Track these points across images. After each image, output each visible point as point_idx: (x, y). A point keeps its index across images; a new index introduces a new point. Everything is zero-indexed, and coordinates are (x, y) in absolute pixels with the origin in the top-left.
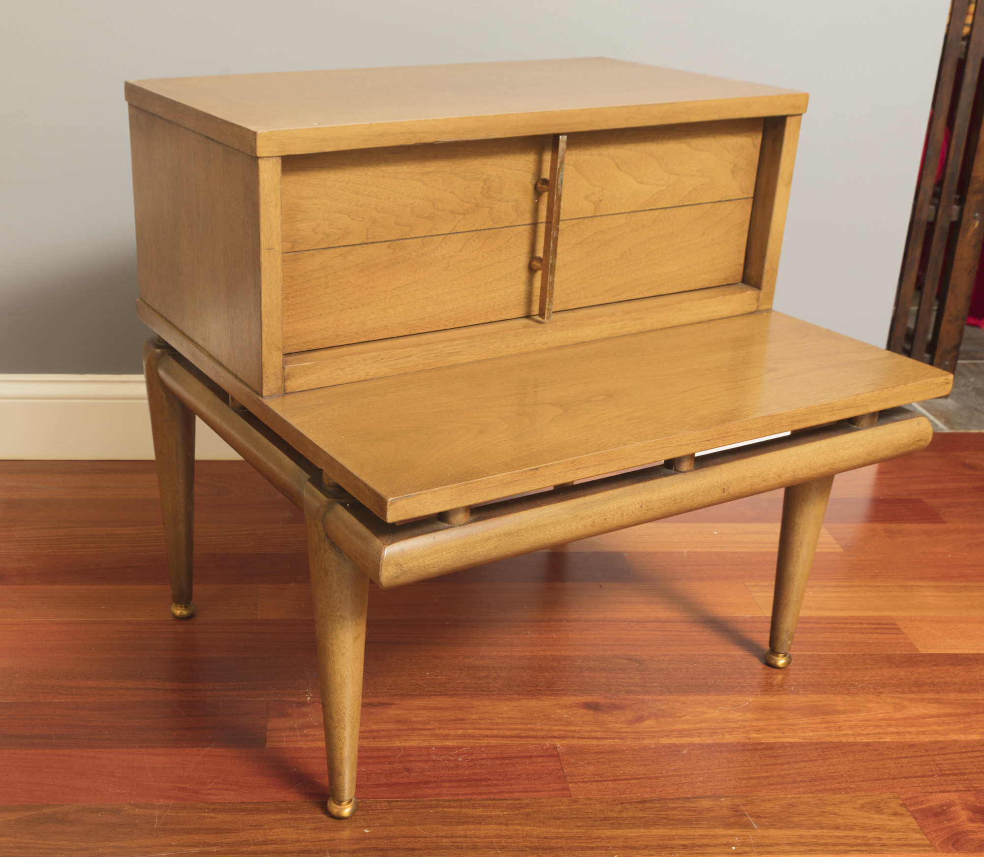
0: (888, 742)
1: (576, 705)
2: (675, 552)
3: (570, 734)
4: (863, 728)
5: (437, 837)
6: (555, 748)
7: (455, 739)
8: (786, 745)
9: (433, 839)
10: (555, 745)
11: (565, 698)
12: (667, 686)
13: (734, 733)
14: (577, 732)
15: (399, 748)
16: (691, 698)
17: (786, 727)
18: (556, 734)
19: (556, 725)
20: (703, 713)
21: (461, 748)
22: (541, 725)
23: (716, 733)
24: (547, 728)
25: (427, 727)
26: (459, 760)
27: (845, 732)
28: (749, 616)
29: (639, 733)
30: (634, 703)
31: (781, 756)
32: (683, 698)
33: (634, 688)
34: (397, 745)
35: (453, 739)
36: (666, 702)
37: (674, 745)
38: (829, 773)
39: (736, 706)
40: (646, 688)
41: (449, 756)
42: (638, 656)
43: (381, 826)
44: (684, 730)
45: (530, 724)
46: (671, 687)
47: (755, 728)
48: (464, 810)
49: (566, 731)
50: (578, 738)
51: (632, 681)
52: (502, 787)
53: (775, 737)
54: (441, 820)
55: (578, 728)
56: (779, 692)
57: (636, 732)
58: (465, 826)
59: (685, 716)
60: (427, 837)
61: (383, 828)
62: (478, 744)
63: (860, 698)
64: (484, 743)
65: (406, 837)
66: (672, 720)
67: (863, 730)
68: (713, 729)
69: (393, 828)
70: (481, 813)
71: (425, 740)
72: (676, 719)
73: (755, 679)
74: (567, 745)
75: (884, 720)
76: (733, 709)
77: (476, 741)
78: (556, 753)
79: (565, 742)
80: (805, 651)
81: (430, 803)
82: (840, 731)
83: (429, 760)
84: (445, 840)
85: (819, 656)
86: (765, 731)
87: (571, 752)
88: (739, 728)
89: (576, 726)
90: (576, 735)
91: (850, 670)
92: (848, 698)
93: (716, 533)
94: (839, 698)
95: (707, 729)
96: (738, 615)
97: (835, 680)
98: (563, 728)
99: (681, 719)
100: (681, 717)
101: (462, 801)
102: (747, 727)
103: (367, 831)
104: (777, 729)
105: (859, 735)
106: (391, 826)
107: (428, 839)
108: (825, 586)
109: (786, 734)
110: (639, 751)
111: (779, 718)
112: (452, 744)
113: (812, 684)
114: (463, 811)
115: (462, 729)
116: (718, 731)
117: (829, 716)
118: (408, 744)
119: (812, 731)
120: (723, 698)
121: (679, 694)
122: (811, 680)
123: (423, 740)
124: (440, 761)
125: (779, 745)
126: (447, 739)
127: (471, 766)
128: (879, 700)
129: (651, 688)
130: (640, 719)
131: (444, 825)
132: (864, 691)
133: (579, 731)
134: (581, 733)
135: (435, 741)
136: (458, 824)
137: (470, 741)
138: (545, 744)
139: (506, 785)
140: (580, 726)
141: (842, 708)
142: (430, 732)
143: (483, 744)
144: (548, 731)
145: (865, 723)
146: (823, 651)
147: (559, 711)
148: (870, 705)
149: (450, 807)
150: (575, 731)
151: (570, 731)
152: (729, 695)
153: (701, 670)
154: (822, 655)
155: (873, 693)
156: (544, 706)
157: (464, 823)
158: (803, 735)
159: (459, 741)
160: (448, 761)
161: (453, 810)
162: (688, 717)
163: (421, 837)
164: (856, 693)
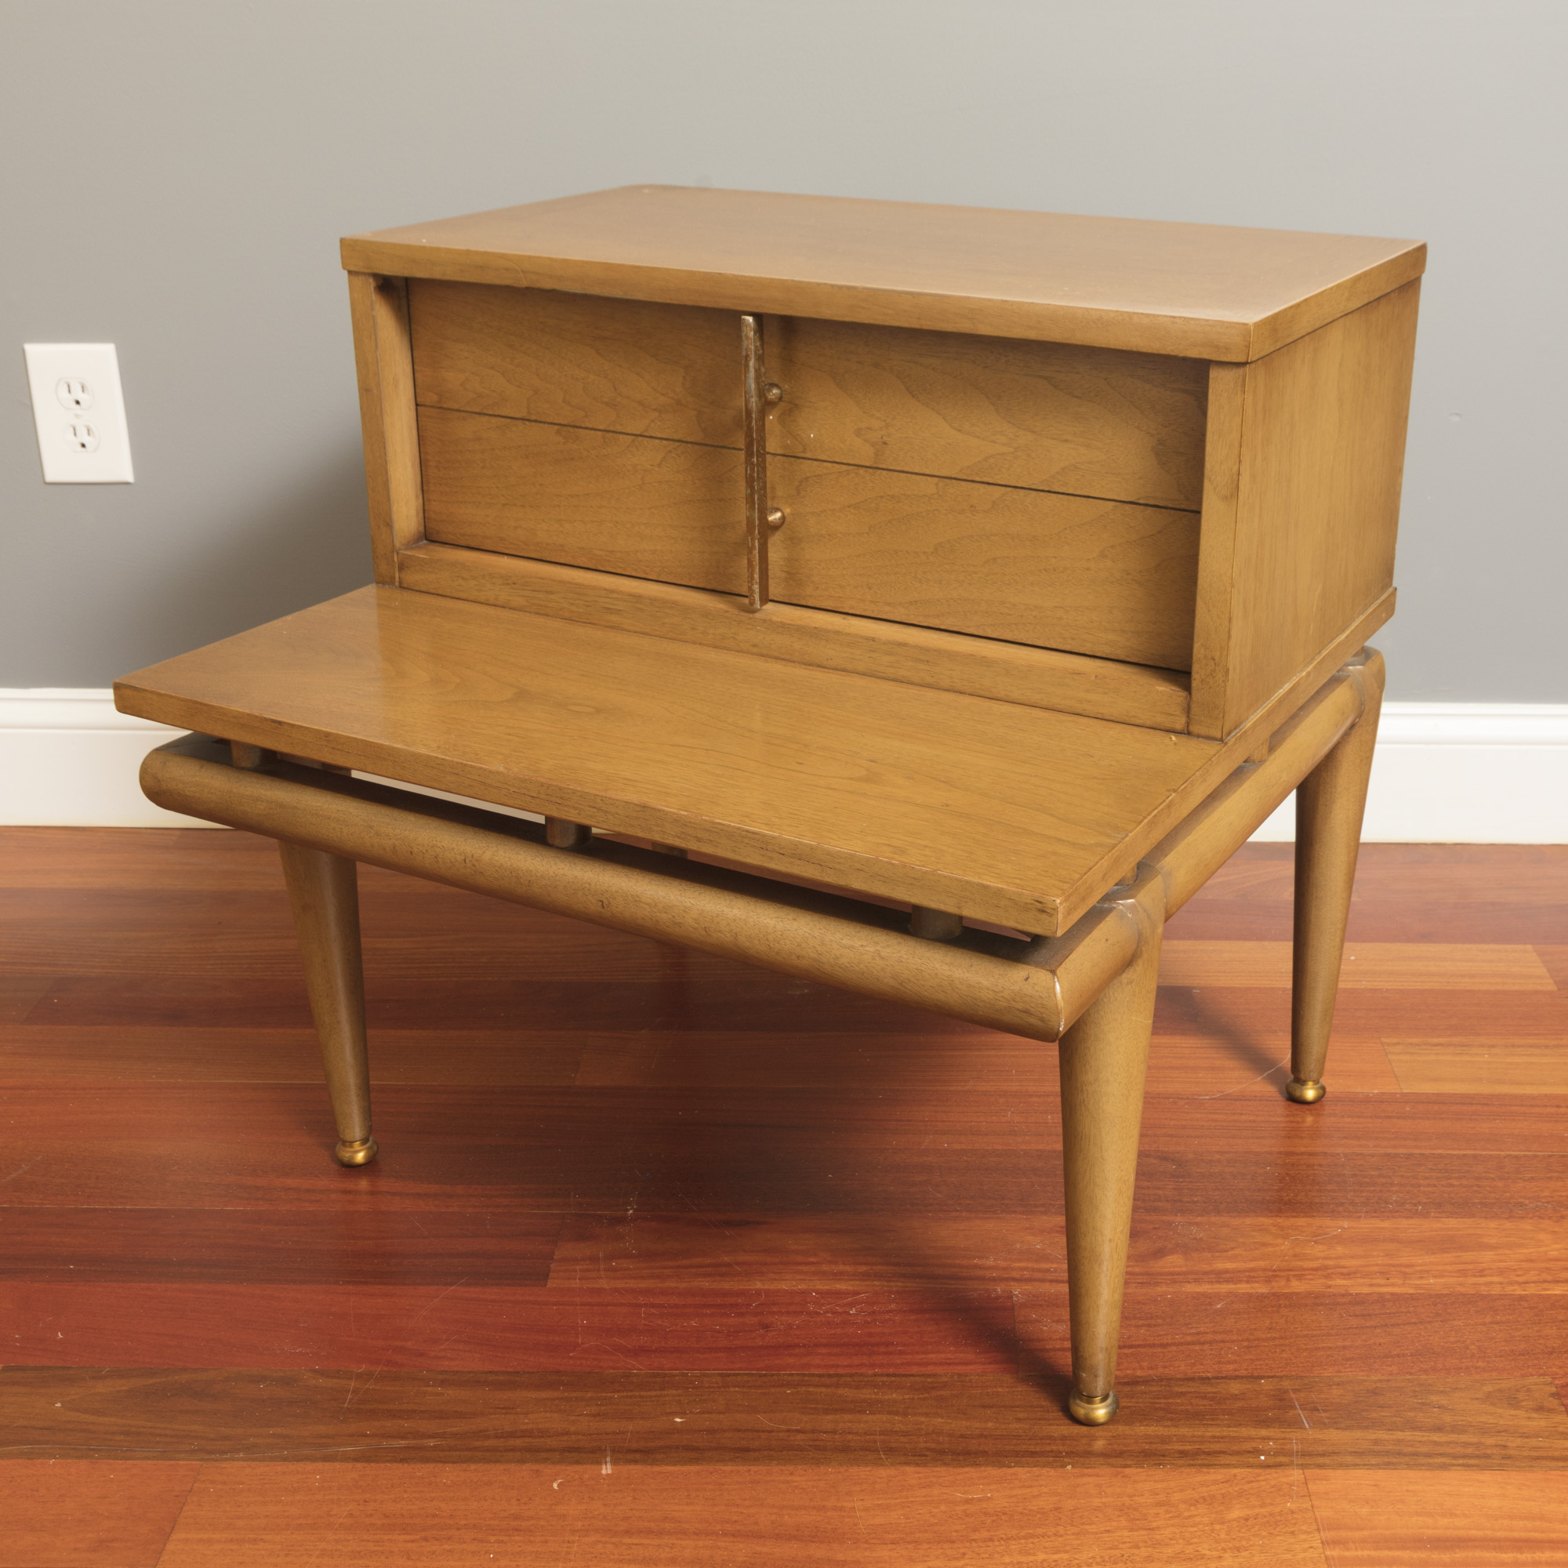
0: (1556, 1295)
1: (1059, 1229)
2: (1279, 988)
3: (1039, 1275)
4: (1520, 1273)
5: (788, 1431)
6: (1010, 1297)
7: (852, 1280)
8: (1387, 1297)
9: (781, 1435)
10: (1011, 1292)
11: (1045, 1218)
12: (1215, 1202)
13: (1308, 1277)
14: (1052, 1272)
15: (758, 1293)
16: (1248, 1221)
17: (1393, 1269)
18: (1015, 1274)
19: (1020, 1261)
20: (1265, 1245)
21: (858, 1293)
22: (995, 1259)
23: (1277, 1276)
24: (1002, 1263)
25: (811, 1259)
26: (851, 1312)
27: (1489, 1279)
28: (1376, 1091)
29: (1153, 1274)
30: (1154, 1228)
31: (1375, 1315)
32: (1236, 1221)
33: (1160, 1204)
34: (756, 1287)
35: (848, 1280)
36: (1207, 1226)
37: (1205, 1295)
38: (1446, 1343)
39: (1319, 1235)
40: (1180, 1204)
41: (837, 1305)
42: (1178, 1153)
43: (704, 1413)
44: (1226, 1271)
45: (978, 1257)
46: (1221, 1203)
47: (1344, 1270)
48: (841, 1391)
49: (1033, 1270)
50: (1051, 1281)
51: (1160, 1192)
52: (909, 1356)
53: (1371, 1285)
54: (800, 1406)
55: (1055, 1266)
56: (1396, 1214)
57: (1148, 1274)
58: (838, 1416)
59: (1233, 1249)
60: (772, 1431)
61: (706, 1415)
62: (886, 1289)
63: (1527, 1225)
64: (896, 1286)
65: (739, 1430)
66: (1210, 1255)
67: (1518, 1276)
68: (1275, 1271)
69: (721, 1416)
70: (868, 1396)
71: (804, 1280)
72: (1217, 1254)
73: (1362, 1192)
74: (1030, 1293)
75: (1558, 1260)
76: (1314, 1239)
77: (885, 1283)
78: (1009, 1304)
79: (1028, 1287)
80: (1454, 1149)
81: (789, 1378)
82: (1481, 1276)
83: (802, 1312)
84: (800, 1436)
85: (1475, 1156)
86: (1358, 1275)
87: (1034, 1302)
88: (1316, 1269)
89: (1052, 1263)
90: (1049, 1276)
91: (1520, 1181)
92: (1508, 1225)
93: (1353, 958)
94: (1493, 1224)
95: (1264, 1270)
96: (1359, 1090)
97: (1493, 1195)
98: (1030, 1265)
99: (1225, 1254)
100: (1226, 1251)
101: (841, 1376)
102: (1330, 1269)
103: (678, 1420)
104: (1380, 1272)
105: (1511, 1283)
106: (721, 1413)
107: (773, 1434)
108: (1513, 1046)
109: (1391, 1281)
110: (1144, 1304)
111: (1387, 1255)
112: (845, 1288)
113: (1453, 1201)
114: (839, 1392)
115: (866, 1264)
116: (1282, 1274)
117: (1469, 1253)
118: (773, 1286)
119: (1435, 1277)
120: (1301, 1221)
121: (1232, 1214)
122: (1453, 1196)
123: (801, 1280)
124: (820, 1313)
125: (1376, 1298)
126: (838, 1280)
127: (869, 1323)
128: (1556, 1229)
129: (1187, 1205)
130: (1160, 1253)
131: (803, 1413)
132: (1537, 1214)
133: (1056, 1270)
134: (1057, 1274)
135: (818, 1282)
136: (826, 1412)
137: (875, 1282)
138: (995, 1290)
139: (917, 1353)
140: (1058, 1263)
141: (1493, 1241)
142: (812, 1269)
143: (895, 1289)
144: (1004, 1269)
145: (1525, 1265)
146: (1485, 1150)
147: (1029, 1238)
148: (1542, 1236)
149: (820, 1386)
150: (1048, 1270)
151: (1040, 1270)
152: (1314, 1216)
153: (1277, 1176)
154: (1481, 1155)
155: (1550, 1218)
156: (1006, 1230)
157: (836, 1411)
158: (1419, 1283)
159: (857, 1283)
160: (833, 1313)
161: (823, 1390)
162: (1236, 1252)
163: (763, 1431)
164: (1522, 1218)
